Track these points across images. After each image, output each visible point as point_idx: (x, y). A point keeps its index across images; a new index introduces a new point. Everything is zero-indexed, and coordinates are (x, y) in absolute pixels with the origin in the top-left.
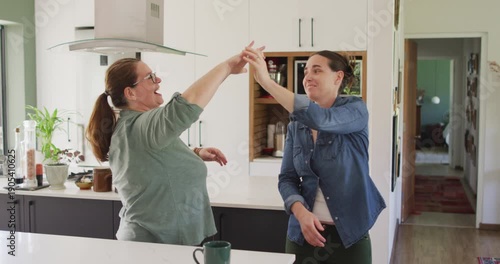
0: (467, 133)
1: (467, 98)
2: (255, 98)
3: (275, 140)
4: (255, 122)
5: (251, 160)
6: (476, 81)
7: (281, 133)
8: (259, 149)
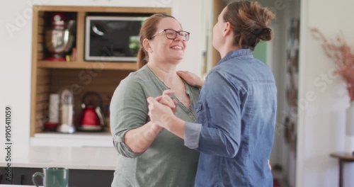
0: (287, 120)
1: (287, 76)
2: (39, 60)
3: (60, 113)
4: (37, 89)
5: (32, 135)
6: (297, 52)
7: (67, 104)
8: (41, 124)
